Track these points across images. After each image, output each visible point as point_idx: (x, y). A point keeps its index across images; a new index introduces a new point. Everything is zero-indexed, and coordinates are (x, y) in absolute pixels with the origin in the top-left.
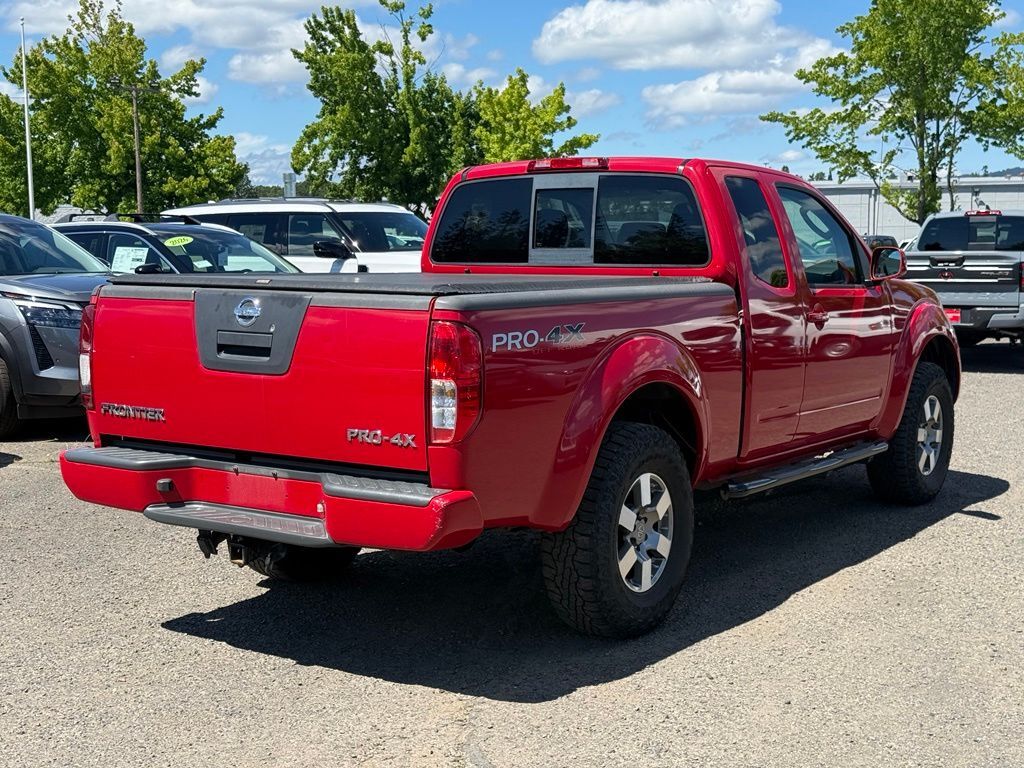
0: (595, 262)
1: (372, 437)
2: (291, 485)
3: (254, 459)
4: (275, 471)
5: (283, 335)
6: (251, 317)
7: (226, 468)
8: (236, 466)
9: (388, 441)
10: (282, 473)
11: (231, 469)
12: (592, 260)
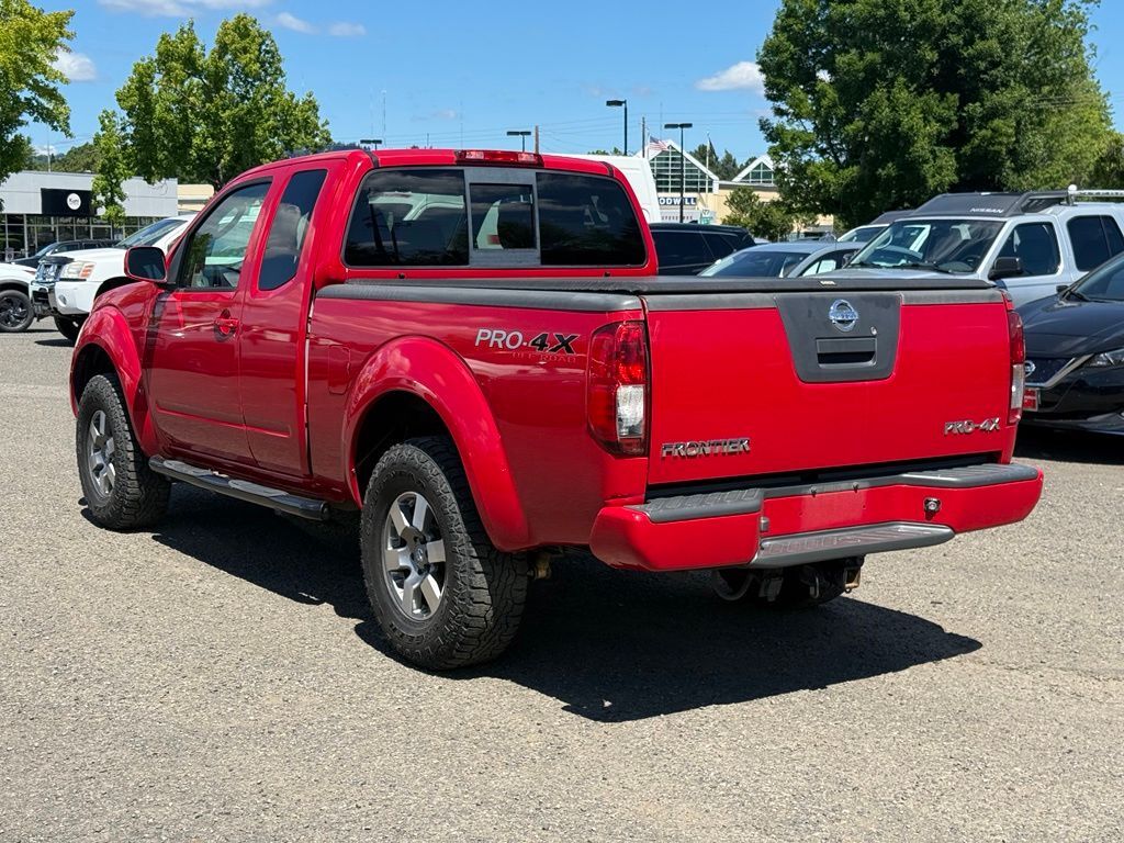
0: (542, 263)
1: (962, 426)
2: (871, 494)
3: (820, 476)
4: (855, 483)
5: (883, 336)
6: (851, 321)
7: (803, 492)
8: (814, 488)
9: (977, 428)
10: (863, 484)
11: (810, 491)
12: (539, 262)
